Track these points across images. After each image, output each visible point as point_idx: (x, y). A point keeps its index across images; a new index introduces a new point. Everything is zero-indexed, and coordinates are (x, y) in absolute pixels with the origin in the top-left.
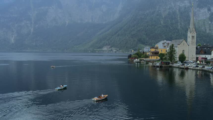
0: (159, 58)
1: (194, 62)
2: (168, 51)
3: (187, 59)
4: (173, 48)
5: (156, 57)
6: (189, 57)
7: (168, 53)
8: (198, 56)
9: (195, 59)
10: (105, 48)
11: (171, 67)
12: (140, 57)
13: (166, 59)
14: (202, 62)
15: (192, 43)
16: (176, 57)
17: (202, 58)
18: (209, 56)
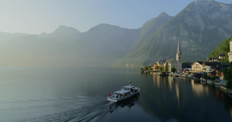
0: (159, 70)
1: (180, 73)
2: (164, 66)
3: (176, 71)
4: (167, 64)
5: (157, 70)
6: (178, 69)
7: (165, 67)
8: (183, 69)
9: (181, 71)
10: (127, 65)
11: (167, 75)
12: (148, 70)
13: (163, 70)
14: (186, 72)
15: (179, 61)
16: (170, 70)
17: (186, 70)
18: (190, 69)
